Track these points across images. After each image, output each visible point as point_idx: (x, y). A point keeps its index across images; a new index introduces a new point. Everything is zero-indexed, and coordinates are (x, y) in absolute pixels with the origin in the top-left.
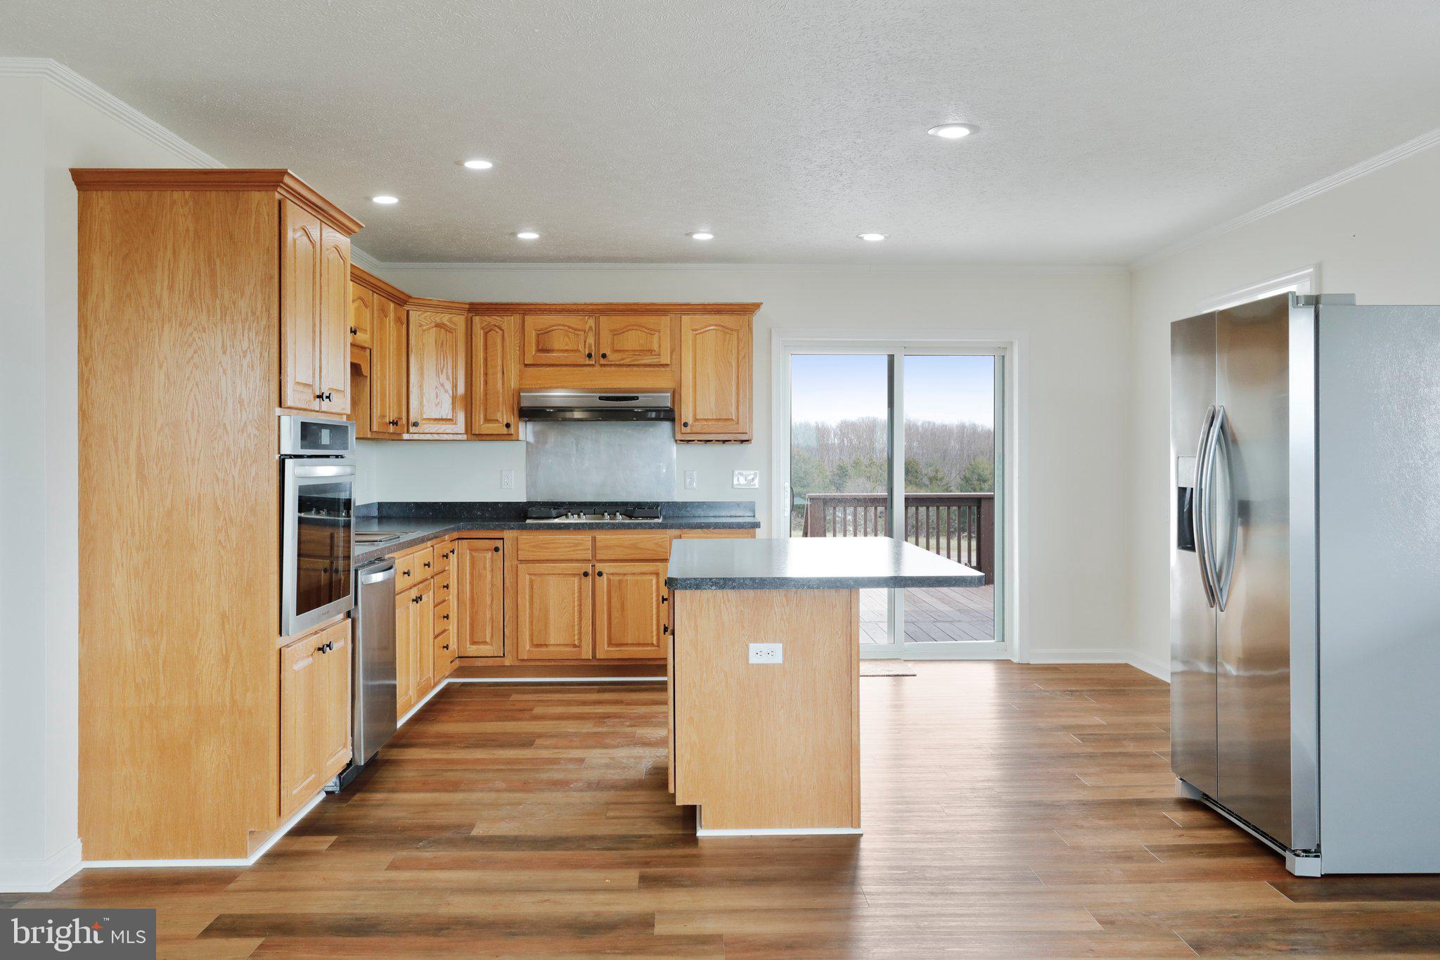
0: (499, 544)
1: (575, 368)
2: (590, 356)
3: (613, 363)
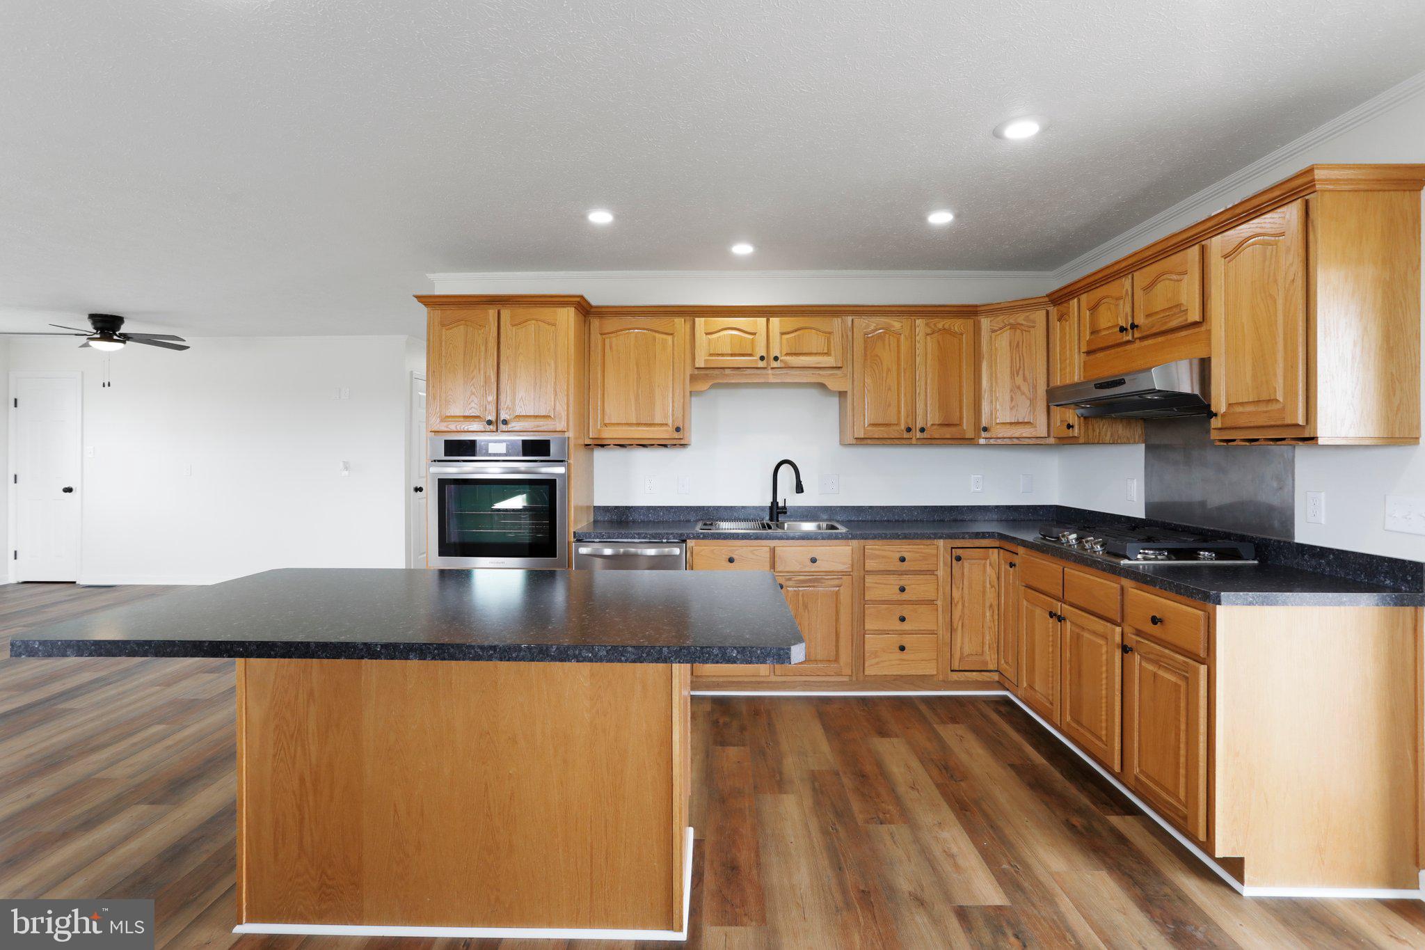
0: (1015, 559)
1: (1119, 349)
2: (1122, 330)
3: (1146, 333)
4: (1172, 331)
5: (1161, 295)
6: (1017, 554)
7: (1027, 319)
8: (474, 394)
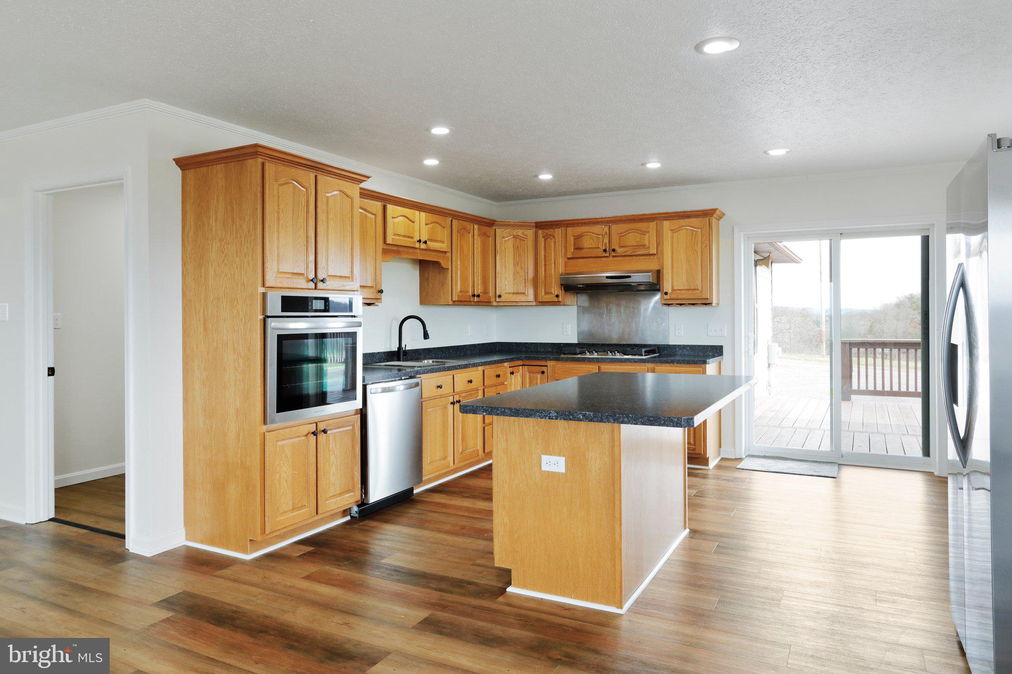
0: (544, 369)
1: (597, 259)
2: (605, 251)
3: (620, 254)
4: (636, 255)
5: (632, 239)
6: (547, 366)
7: (523, 233)
8: (300, 253)
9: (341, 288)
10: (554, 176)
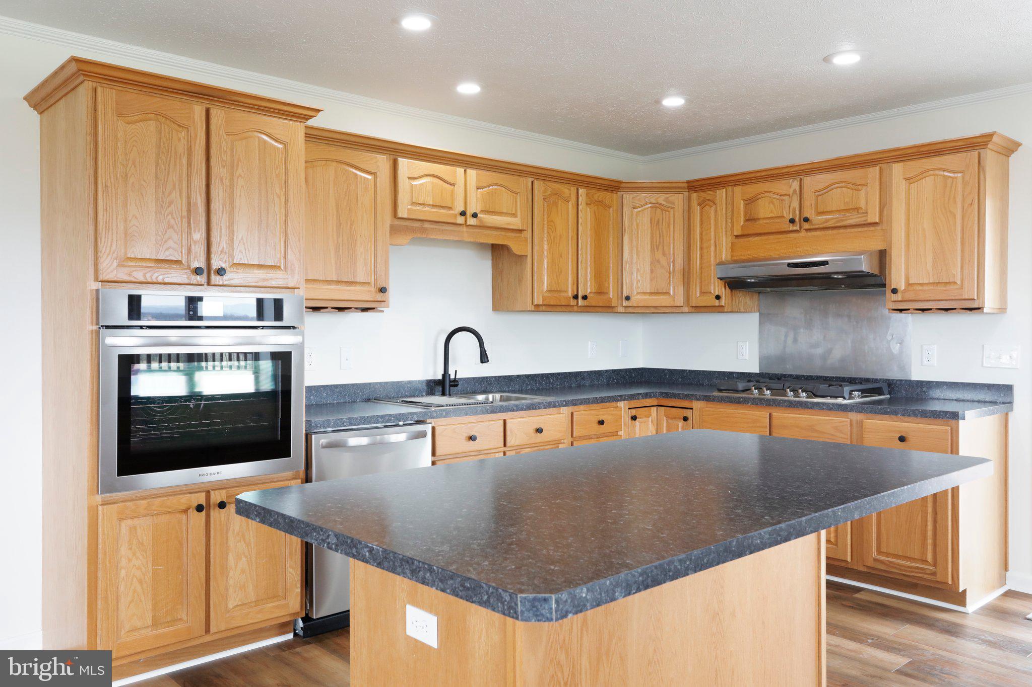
0: (688, 413)
1: (780, 236)
2: (792, 221)
3: (817, 226)
4: (845, 227)
5: (837, 199)
6: (692, 409)
7: (666, 200)
8: (172, 227)
9: (260, 284)
10: (687, 101)
